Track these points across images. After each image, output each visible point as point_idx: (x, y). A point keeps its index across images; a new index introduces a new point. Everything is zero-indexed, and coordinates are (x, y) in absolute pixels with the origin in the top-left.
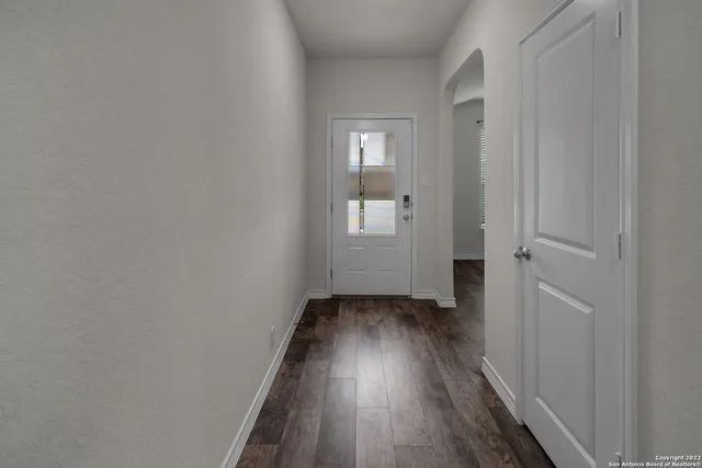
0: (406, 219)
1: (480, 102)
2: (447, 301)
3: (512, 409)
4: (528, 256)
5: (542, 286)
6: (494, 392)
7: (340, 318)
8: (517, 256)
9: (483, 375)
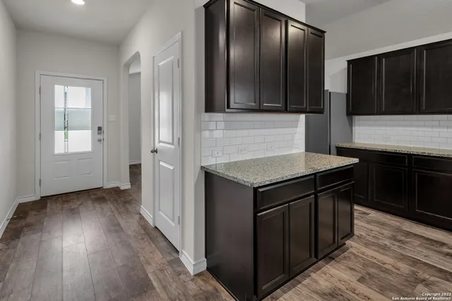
0: (100, 141)
1: (139, 73)
2: (125, 185)
3: (151, 222)
4: (156, 151)
5: (161, 163)
6: (144, 219)
7: (48, 209)
8: (152, 152)
9: (140, 214)
